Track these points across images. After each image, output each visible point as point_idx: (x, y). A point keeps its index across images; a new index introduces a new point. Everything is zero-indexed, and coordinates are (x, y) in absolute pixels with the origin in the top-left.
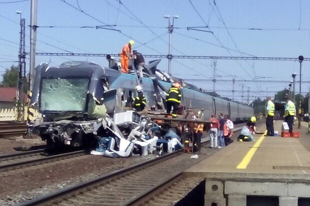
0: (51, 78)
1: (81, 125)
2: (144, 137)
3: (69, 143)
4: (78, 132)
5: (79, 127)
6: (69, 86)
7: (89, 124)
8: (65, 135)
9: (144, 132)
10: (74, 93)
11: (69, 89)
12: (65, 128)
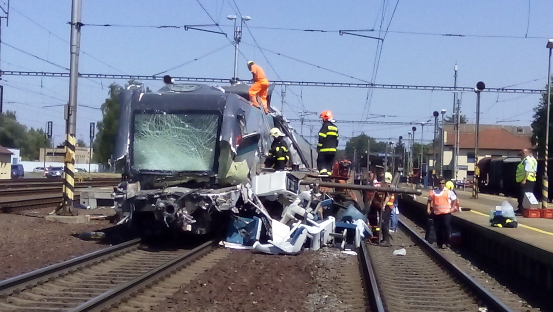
0: (151, 112)
1: (210, 195)
2: (312, 217)
3: (189, 228)
4: (205, 208)
5: (208, 200)
6: (184, 126)
7: (224, 194)
8: (185, 214)
9: (310, 209)
10: (193, 139)
11: (183, 132)
12: (183, 201)
